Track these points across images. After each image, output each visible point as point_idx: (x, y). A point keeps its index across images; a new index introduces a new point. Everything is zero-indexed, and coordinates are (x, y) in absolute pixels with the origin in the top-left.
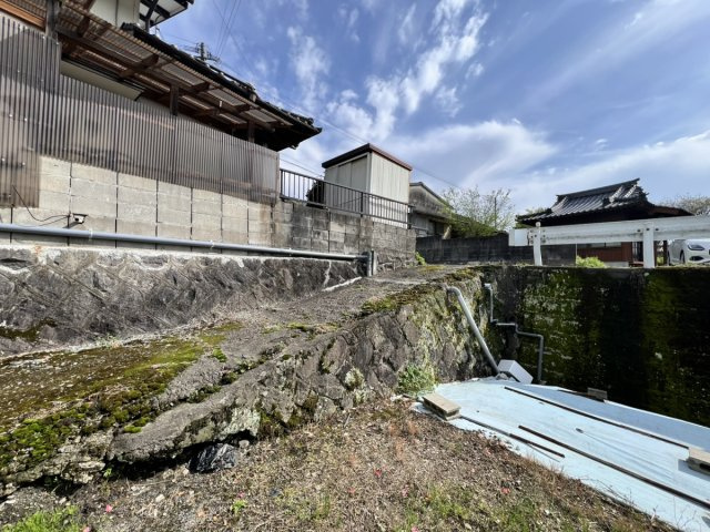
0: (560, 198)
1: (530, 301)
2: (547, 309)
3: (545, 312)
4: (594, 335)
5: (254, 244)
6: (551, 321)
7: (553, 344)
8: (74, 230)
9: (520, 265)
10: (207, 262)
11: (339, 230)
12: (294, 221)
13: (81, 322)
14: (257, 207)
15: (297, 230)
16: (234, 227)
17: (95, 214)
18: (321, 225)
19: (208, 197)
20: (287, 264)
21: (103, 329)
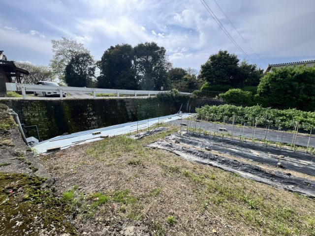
1: (26, 114)
2: (36, 116)
3: (34, 117)
4: (53, 120)
6: (37, 119)
7: (41, 127)
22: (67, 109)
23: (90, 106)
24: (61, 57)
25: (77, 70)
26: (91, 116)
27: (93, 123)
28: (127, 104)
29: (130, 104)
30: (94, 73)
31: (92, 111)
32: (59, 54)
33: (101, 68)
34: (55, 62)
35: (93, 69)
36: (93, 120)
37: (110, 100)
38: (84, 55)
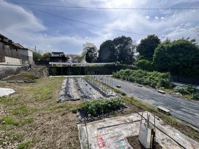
0: (53, 53)
1: (52, 70)
2: (54, 70)
4: (58, 72)
5: (20, 64)
10: (18, 67)
11: (26, 62)
12: (22, 61)
13: (14, 73)
14: (19, 60)
15: (23, 62)
16: (18, 62)
17: (9, 62)
18: (25, 61)
19: (15, 59)
20: (24, 67)
21: (15, 74)
22: (62, 69)
28: (85, 68)
29: (87, 68)
35: (96, 54)
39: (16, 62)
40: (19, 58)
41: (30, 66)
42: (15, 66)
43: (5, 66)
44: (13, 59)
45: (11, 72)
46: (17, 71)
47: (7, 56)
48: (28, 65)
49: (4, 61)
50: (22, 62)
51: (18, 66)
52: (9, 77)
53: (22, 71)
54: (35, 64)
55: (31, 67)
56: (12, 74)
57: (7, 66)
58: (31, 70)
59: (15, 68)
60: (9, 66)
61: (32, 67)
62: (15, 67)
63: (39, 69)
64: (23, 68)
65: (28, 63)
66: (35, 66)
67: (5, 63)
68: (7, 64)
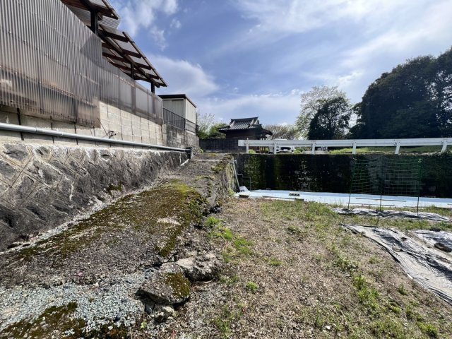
0: (232, 121)
1: (246, 166)
2: (252, 168)
3: (250, 169)
4: (264, 175)
5: (159, 144)
6: (252, 172)
7: (253, 179)
8: (111, 140)
9: (242, 153)
10: (151, 154)
11: (179, 137)
12: (168, 132)
13: (129, 182)
14: (157, 127)
15: (168, 137)
16: (152, 136)
17: (116, 131)
18: (175, 135)
19: (145, 121)
20: (170, 154)
21: (136, 185)
22: (278, 164)
23: (304, 163)
24: (308, 110)
25: (325, 123)
26: (304, 176)
27: (305, 185)
30: (347, 123)
31: (306, 170)
32: (306, 108)
33: (359, 114)
34: (301, 118)
35: (346, 118)
36: (305, 181)
37: (338, 156)
38: (335, 101)
39: (145, 135)
40: (157, 121)
41: (188, 152)
42: (138, 150)
43: (88, 148)
44: (135, 119)
45: (119, 175)
46: (144, 172)
47: (109, 101)
48: (183, 147)
49: (94, 124)
50: (165, 136)
51: (152, 151)
52: (99, 205)
53: (162, 169)
54: (200, 145)
55: (189, 157)
56: (119, 188)
57: (100, 149)
58: (192, 165)
59: (137, 157)
60: (112, 150)
61: (192, 156)
62: (140, 154)
63: (212, 163)
64: (167, 159)
65: (184, 141)
66: (200, 151)
67: (99, 134)
68: (107, 139)
